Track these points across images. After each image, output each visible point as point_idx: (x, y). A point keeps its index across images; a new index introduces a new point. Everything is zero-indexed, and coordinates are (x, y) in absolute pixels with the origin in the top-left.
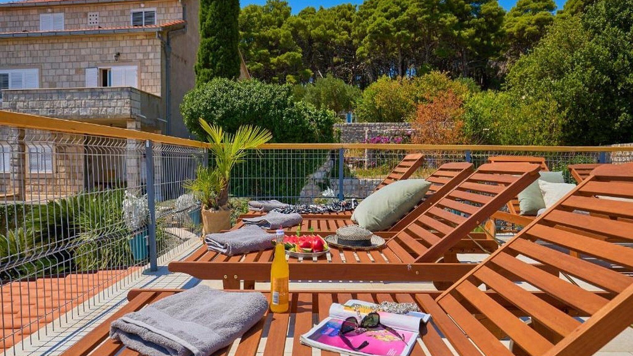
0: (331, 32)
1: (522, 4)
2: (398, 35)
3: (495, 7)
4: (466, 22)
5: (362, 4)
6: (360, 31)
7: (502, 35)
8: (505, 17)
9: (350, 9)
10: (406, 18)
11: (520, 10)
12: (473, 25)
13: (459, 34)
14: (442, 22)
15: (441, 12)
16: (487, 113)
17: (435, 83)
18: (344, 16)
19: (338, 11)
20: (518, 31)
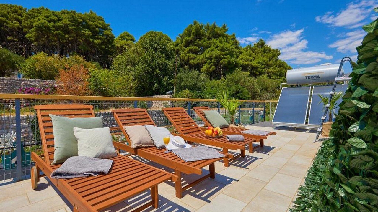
0: (4, 18)
1: (122, 35)
2: (56, 33)
3: (111, 33)
4: (97, 36)
5: (31, 9)
6: (29, 24)
7: (113, 47)
8: (115, 38)
9: (21, 9)
10: (61, 25)
11: (122, 38)
12: (100, 39)
13: (93, 41)
14: (83, 33)
15: (83, 28)
16: (102, 79)
17: (76, 62)
18: (16, 12)
19: (10, 8)
20: (121, 46)
